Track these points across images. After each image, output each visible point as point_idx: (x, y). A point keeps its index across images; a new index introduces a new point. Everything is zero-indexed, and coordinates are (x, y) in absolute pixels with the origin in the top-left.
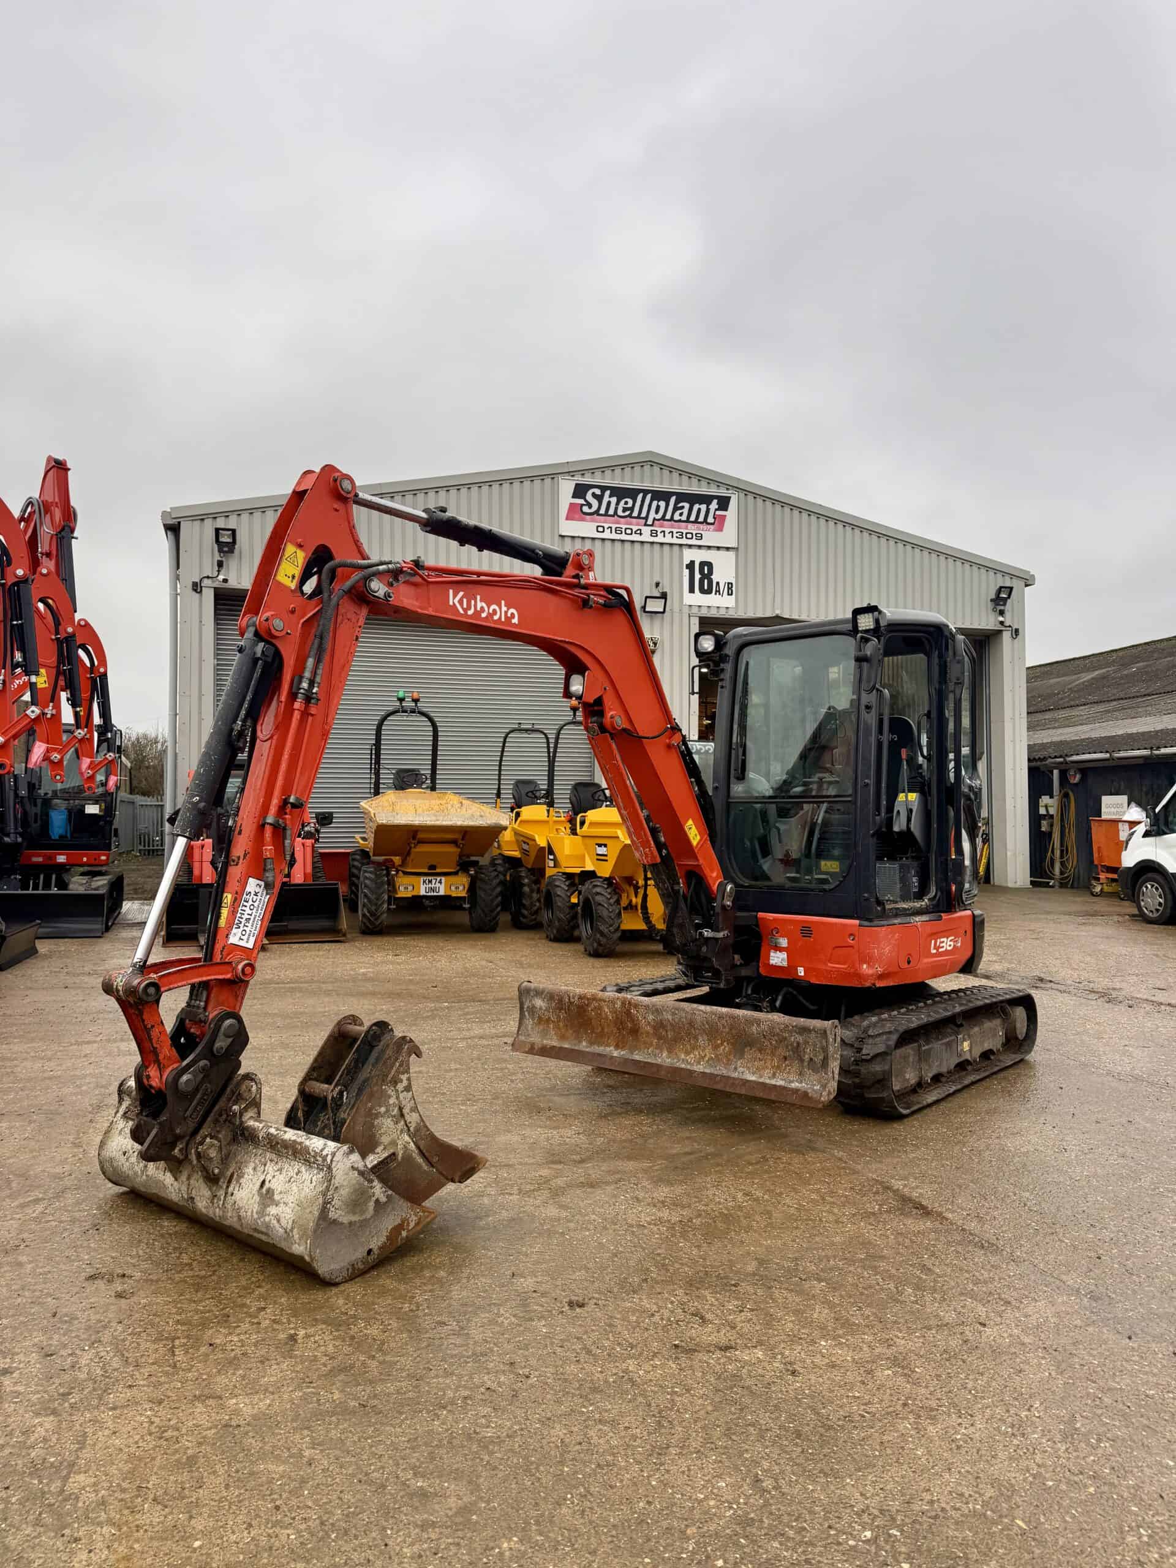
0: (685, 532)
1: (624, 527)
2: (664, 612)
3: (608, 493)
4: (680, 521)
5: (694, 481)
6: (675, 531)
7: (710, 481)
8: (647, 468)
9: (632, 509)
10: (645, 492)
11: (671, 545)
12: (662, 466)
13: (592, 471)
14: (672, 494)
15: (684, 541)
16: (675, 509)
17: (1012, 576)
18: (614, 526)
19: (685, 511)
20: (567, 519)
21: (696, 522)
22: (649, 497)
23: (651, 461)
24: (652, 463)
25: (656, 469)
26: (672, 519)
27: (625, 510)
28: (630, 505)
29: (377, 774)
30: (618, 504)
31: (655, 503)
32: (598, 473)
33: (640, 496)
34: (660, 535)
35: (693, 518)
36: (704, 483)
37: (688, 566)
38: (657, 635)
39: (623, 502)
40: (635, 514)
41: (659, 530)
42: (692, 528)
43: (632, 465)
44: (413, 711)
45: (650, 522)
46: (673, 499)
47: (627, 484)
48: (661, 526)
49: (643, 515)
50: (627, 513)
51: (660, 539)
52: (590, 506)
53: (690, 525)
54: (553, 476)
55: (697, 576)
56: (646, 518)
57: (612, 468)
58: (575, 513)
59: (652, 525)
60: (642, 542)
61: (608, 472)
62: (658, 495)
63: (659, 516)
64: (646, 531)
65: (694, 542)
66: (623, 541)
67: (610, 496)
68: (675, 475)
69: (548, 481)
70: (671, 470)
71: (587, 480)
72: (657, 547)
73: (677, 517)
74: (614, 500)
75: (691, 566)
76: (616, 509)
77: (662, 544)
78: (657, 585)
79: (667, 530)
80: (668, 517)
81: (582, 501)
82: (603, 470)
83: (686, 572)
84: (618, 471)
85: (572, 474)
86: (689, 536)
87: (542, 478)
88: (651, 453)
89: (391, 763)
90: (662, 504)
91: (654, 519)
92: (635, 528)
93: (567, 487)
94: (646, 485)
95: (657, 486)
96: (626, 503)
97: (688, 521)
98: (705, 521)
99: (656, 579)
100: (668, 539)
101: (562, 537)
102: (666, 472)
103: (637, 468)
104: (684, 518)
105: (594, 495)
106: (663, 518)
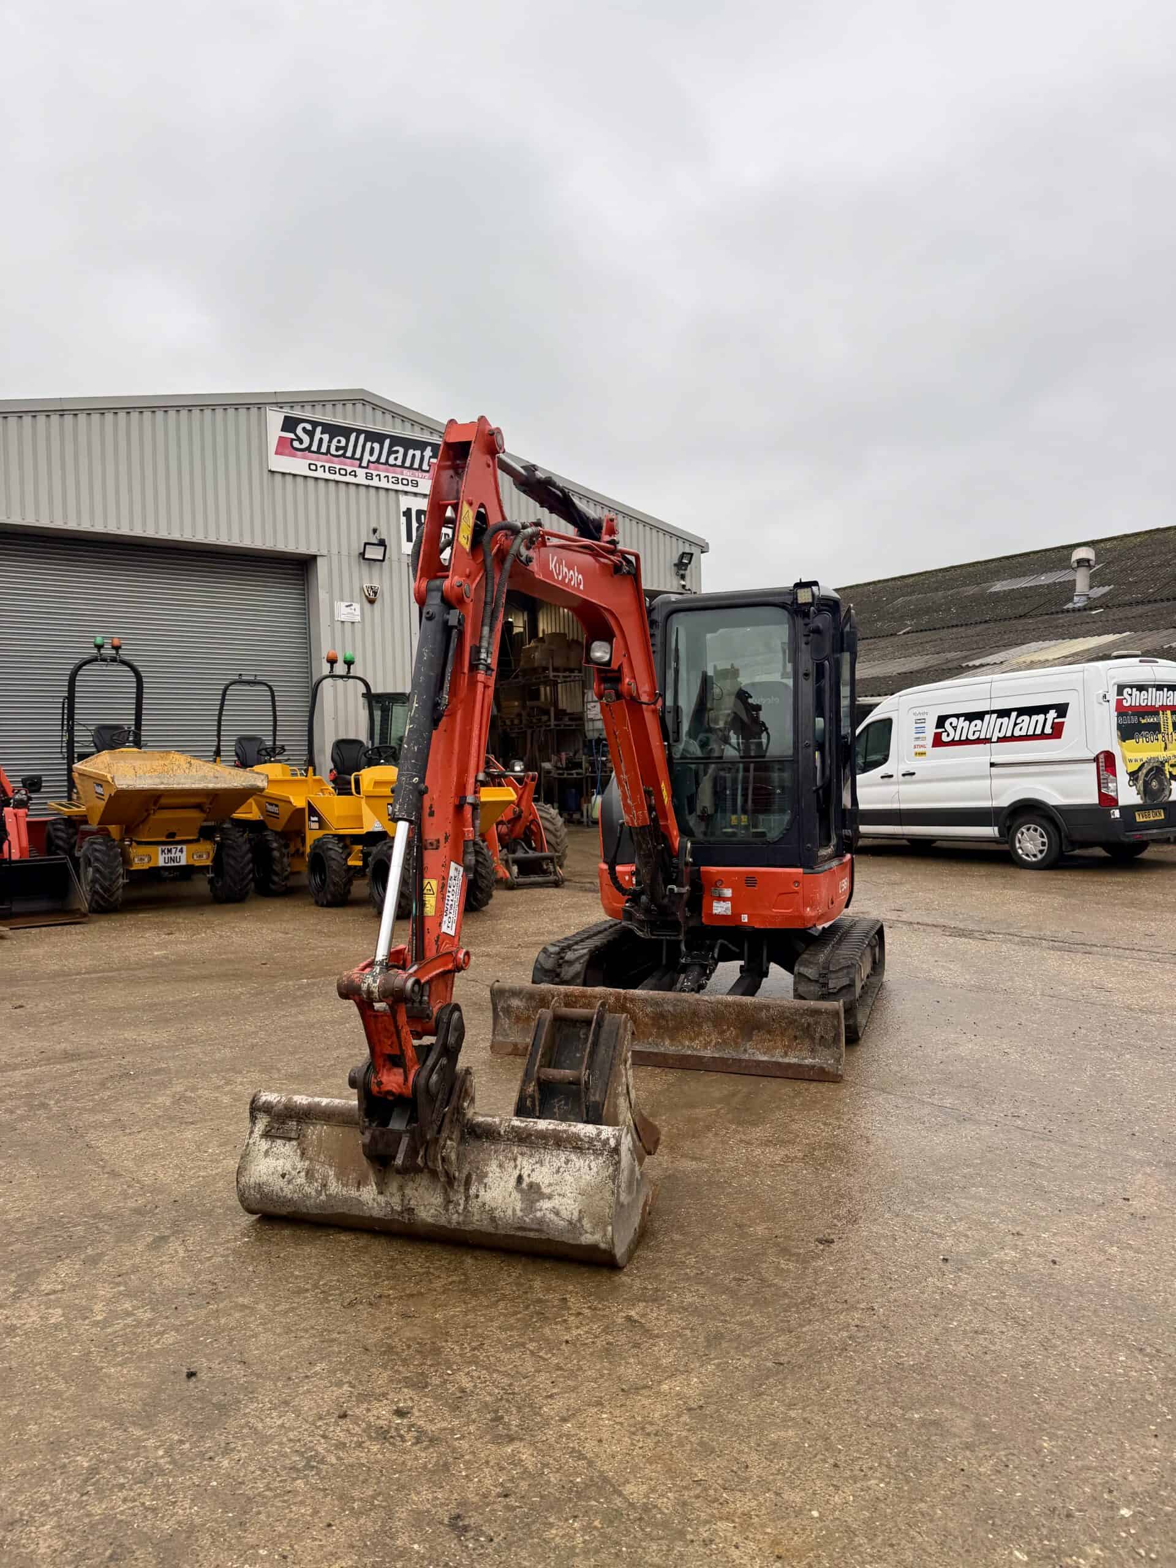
0: (400, 477)
1: (338, 467)
2: (383, 560)
3: (319, 429)
4: (395, 465)
5: (408, 425)
6: (391, 475)
7: (423, 427)
8: (359, 406)
9: (345, 448)
10: (359, 432)
11: (387, 490)
12: (375, 407)
13: (302, 404)
14: (387, 436)
15: (400, 487)
16: (390, 453)
17: (691, 543)
18: (327, 465)
19: (400, 455)
20: (277, 453)
21: (411, 468)
22: (362, 437)
23: (362, 400)
24: (364, 402)
25: (369, 408)
26: (387, 463)
27: (338, 449)
28: (343, 443)
29: (71, 731)
30: (330, 441)
31: (369, 445)
32: (308, 408)
33: (353, 437)
34: (376, 479)
35: (408, 464)
36: (417, 428)
37: (405, 514)
38: (376, 584)
39: (335, 440)
40: (349, 454)
41: (375, 473)
42: (407, 474)
43: (344, 402)
44: (114, 660)
45: (364, 464)
46: (387, 442)
47: (339, 421)
48: (376, 469)
49: (358, 455)
50: (341, 452)
51: (375, 482)
52: (301, 441)
53: (405, 471)
54: (260, 406)
55: (415, 525)
56: (361, 459)
57: (323, 403)
58: (285, 447)
59: (367, 468)
60: (358, 485)
61: (319, 407)
62: (374, 437)
63: (374, 459)
64: (361, 473)
65: (409, 488)
66: (337, 482)
67: (322, 433)
68: (388, 416)
69: (254, 410)
70: (385, 411)
71: (297, 413)
72: (372, 491)
73: (391, 461)
74: (326, 437)
75: (408, 513)
76: (329, 447)
77: (377, 488)
78: (375, 531)
79: (383, 474)
80: (383, 460)
81: (292, 436)
82: (313, 404)
83: (403, 520)
84: (329, 406)
85: (280, 405)
86: (405, 482)
87: (248, 407)
88: (362, 390)
89: (88, 717)
90: (376, 446)
91: (369, 461)
92: (349, 469)
93: (275, 419)
94: (359, 424)
95: (370, 427)
96: (339, 441)
97: (403, 466)
98: (420, 468)
99: (373, 525)
100: (384, 484)
101: (273, 472)
102: (379, 413)
103: (349, 406)
104: (399, 462)
105: (304, 429)
106: (378, 461)
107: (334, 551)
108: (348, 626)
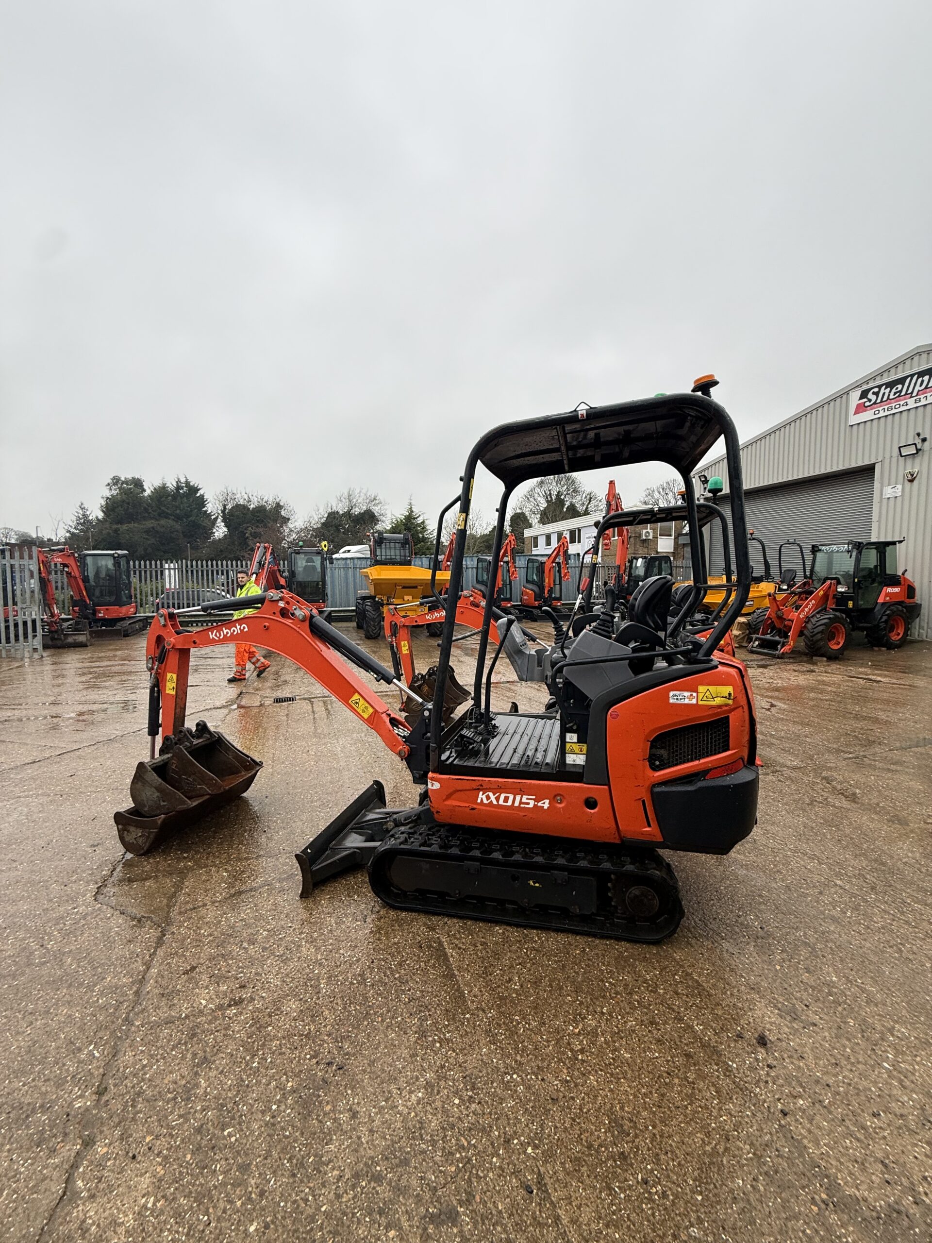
1: (893, 405)
3: (883, 388)
8: (916, 358)
9: (901, 391)
10: (912, 376)
13: (874, 378)
18: (886, 407)
20: (855, 414)
22: (915, 377)
23: (920, 352)
25: (922, 356)
27: (895, 393)
28: (900, 389)
30: (890, 391)
31: (920, 380)
32: (878, 378)
33: (909, 380)
34: (923, 400)
38: (915, 469)
39: (894, 390)
40: (903, 393)
43: (904, 362)
47: (900, 375)
48: (922, 394)
49: (909, 391)
50: (897, 395)
51: (923, 402)
52: (870, 400)
56: (912, 392)
57: (889, 370)
58: (860, 409)
59: (917, 396)
61: (886, 374)
62: (924, 373)
63: (923, 387)
64: (912, 401)
66: (893, 414)
67: (885, 389)
69: (845, 396)
71: (869, 385)
74: (887, 391)
76: (889, 395)
77: (924, 406)
78: (919, 434)
79: (929, 395)
81: (865, 400)
82: (881, 374)
84: (892, 370)
85: (860, 386)
87: (841, 396)
88: (918, 347)
90: (926, 378)
91: (918, 391)
92: (902, 403)
93: (855, 396)
94: (916, 370)
95: (923, 367)
96: (897, 389)
99: (918, 431)
100: (930, 401)
101: (853, 425)
103: (908, 362)
106: (926, 388)
107: (887, 456)
108: (892, 501)
